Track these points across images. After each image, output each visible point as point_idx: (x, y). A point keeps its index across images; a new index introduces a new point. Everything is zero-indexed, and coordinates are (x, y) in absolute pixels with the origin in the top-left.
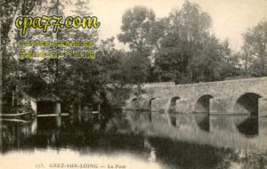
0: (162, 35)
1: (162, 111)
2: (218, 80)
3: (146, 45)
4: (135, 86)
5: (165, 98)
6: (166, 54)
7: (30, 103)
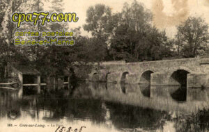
0: (116, 26)
1: (115, 83)
2: (157, 60)
3: (105, 33)
4: (96, 64)
5: (118, 72)
6: (119, 40)
7: (17, 75)
